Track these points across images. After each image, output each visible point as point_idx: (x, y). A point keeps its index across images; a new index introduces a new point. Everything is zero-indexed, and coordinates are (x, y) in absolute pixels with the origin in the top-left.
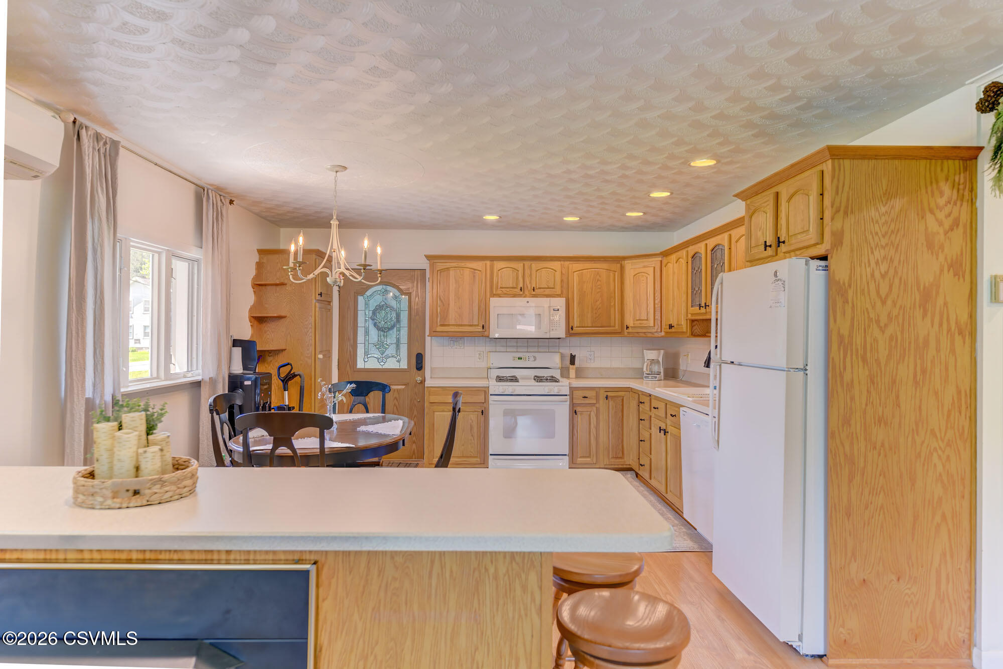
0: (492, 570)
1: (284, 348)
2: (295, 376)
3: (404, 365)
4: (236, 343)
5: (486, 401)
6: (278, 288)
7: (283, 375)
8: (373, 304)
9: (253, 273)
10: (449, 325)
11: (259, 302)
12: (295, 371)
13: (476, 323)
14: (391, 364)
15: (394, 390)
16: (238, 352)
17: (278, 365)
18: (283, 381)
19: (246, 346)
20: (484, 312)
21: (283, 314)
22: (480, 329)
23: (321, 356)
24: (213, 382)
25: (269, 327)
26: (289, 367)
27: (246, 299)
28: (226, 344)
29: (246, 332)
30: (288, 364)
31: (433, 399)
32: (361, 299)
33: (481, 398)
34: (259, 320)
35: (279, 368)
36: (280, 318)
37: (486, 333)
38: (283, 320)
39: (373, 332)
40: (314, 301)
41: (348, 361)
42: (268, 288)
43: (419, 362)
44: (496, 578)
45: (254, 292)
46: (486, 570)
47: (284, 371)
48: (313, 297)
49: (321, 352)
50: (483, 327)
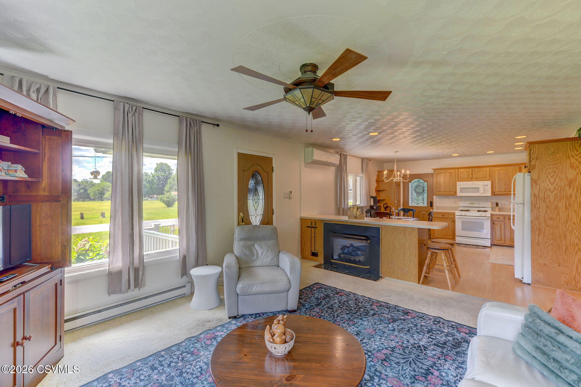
1: (385, 199)
2: (388, 207)
3: (426, 205)
4: (372, 197)
5: (454, 218)
7: (385, 207)
8: (414, 185)
9: (376, 178)
10: (441, 192)
11: (378, 186)
13: (452, 191)
14: (421, 205)
15: (422, 213)
16: (372, 199)
17: (383, 204)
19: (374, 198)
20: (455, 187)
21: (384, 189)
22: (453, 193)
23: (396, 201)
24: (366, 207)
25: (381, 193)
27: (374, 185)
28: (369, 197)
29: (374, 195)
30: (386, 203)
31: (436, 216)
32: (410, 184)
33: (453, 216)
34: (378, 191)
37: (456, 195)
38: (385, 191)
39: (415, 194)
40: (394, 185)
41: (406, 203)
42: (380, 182)
43: (431, 204)
45: (376, 183)
47: (385, 206)
49: (396, 200)
50: (455, 192)
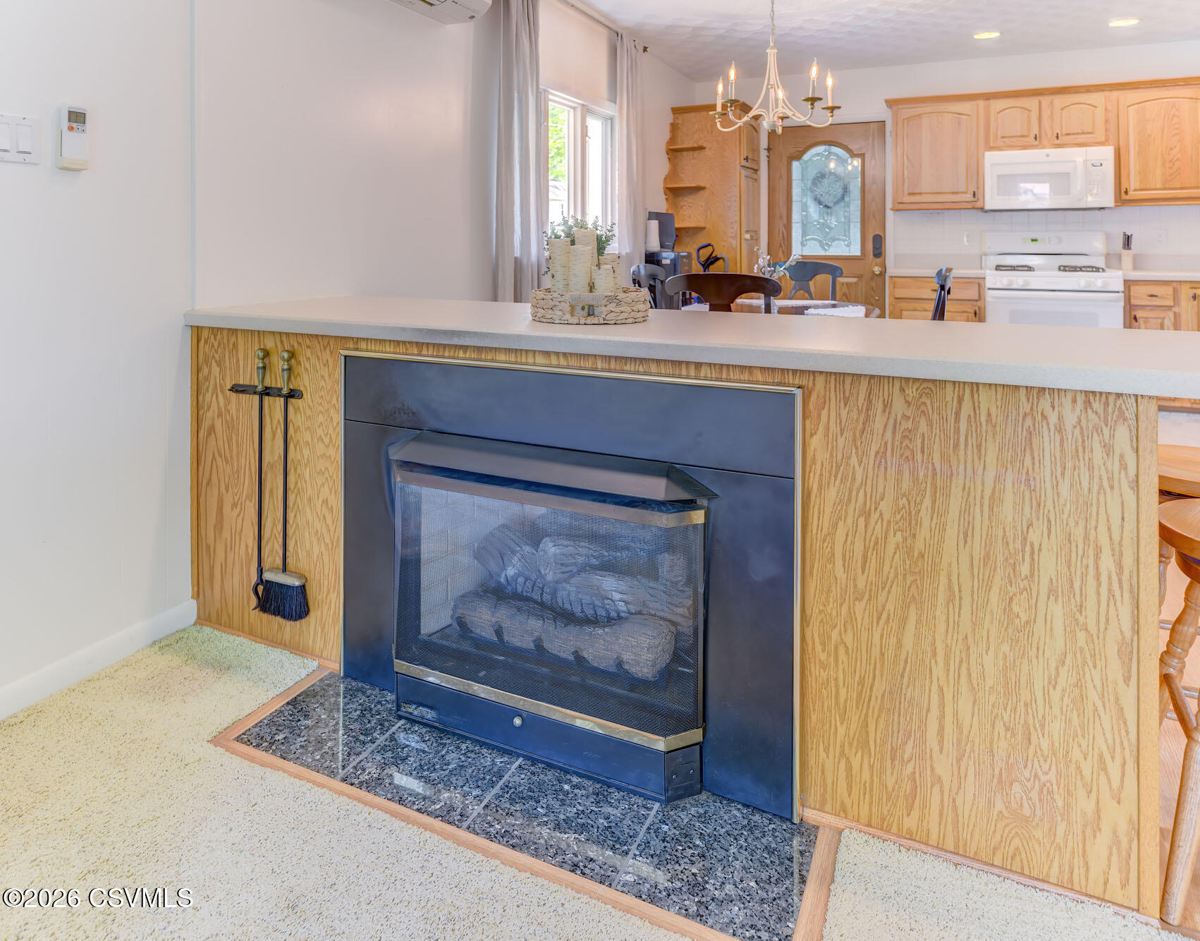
0: (1053, 419)
1: (702, 225)
2: (717, 259)
3: (856, 250)
4: (652, 216)
5: (980, 297)
6: (696, 153)
7: (703, 259)
8: (812, 173)
9: (667, 136)
10: (921, 194)
11: (674, 173)
12: (717, 253)
13: (962, 188)
14: (838, 249)
15: (843, 284)
16: (654, 224)
17: (696, 247)
18: (703, 265)
19: (664, 220)
20: (976, 173)
21: (702, 184)
22: (969, 197)
23: (748, 236)
24: (629, 258)
25: (687, 201)
26: (710, 249)
27: (660, 167)
28: (642, 217)
29: (661, 206)
30: (709, 245)
31: (900, 293)
32: (795, 164)
33: (973, 294)
34: (675, 193)
35: (699, 250)
36: (698, 189)
37: (979, 204)
38: (702, 192)
39: (813, 210)
40: (738, 167)
41: (781, 246)
42: (685, 153)
43: (877, 246)
44: (1059, 429)
45: (669, 159)
46: (1044, 417)
47: (705, 253)
48: (738, 163)
49: (747, 232)
50: (974, 195)
